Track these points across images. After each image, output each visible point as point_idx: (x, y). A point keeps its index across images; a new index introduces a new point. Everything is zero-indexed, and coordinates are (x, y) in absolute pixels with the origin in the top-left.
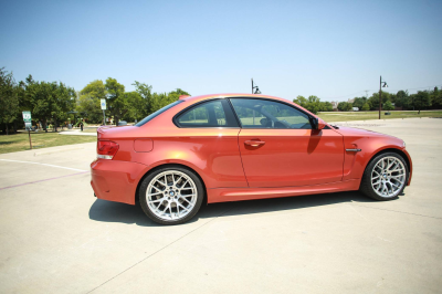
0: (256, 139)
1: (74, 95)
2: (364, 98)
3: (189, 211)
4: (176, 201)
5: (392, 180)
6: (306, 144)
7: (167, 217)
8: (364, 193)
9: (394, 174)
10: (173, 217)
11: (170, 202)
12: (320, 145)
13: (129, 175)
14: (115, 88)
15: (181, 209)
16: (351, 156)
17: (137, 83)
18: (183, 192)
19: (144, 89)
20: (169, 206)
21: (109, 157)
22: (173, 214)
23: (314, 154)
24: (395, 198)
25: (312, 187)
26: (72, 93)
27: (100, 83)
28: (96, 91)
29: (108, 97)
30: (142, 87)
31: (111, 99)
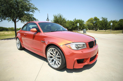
1: (84, 22)
14: (96, 20)
26: (83, 22)
27: (92, 18)
28: (90, 21)
29: (94, 22)
30: (104, 19)
31: (95, 23)
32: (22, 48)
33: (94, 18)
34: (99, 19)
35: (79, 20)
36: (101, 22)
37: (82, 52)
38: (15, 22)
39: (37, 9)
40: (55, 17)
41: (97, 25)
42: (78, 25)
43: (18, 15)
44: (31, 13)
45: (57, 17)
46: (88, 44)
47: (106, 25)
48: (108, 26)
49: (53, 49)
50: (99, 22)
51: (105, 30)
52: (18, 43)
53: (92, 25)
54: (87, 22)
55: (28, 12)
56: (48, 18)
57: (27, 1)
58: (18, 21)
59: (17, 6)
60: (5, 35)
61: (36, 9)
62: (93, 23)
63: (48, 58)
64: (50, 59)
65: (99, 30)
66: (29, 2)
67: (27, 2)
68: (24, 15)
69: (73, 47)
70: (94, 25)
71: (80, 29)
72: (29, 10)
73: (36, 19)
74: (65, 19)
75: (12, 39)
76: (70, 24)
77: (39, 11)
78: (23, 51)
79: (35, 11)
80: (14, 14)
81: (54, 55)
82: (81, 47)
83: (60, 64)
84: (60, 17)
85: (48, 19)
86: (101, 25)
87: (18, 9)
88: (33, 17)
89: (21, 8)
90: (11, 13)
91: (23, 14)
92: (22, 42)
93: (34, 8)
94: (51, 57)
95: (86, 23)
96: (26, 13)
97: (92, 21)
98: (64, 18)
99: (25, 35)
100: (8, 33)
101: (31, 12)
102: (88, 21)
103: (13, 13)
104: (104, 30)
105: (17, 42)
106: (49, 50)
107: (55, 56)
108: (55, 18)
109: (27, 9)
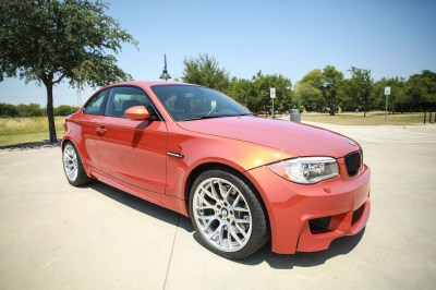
0: (103, 127)
1: (290, 85)
14: (333, 76)
17: (353, 69)
19: (362, 75)
26: (288, 82)
27: (317, 72)
28: (312, 79)
29: (325, 85)
30: (358, 73)
31: (328, 87)
32: (85, 181)
33: (325, 70)
34: (340, 75)
35: (274, 78)
36: (349, 83)
37: (326, 190)
38: (49, 85)
39: (129, 36)
40: (191, 68)
41: (334, 93)
42: (273, 96)
43: (62, 59)
44: (106, 52)
45: (196, 67)
46: (342, 161)
47: (367, 94)
48: (373, 100)
49: (218, 180)
50: (342, 84)
51: (362, 114)
52: (71, 162)
53: (317, 95)
54: (301, 82)
55: (96, 48)
56: (165, 72)
57: (94, 9)
58: (58, 81)
59: (59, 26)
60: (9, 133)
61: (125, 37)
62: (322, 88)
63: (197, 217)
64: (204, 218)
65: (343, 111)
66: (99, 11)
67: (92, 12)
68: (82, 61)
69: (296, 172)
70: (324, 94)
71: (276, 108)
72: (101, 40)
73: (124, 74)
74: (225, 74)
75: (39, 144)
76: (243, 92)
77: (136, 43)
78: (89, 190)
79: (121, 43)
80: (48, 54)
81: (219, 202)
82: (318, 175)
83: (247, 236)
84: (209, 65)
85: (165, 75)
86: (348, 93)
87: (61, 36)
88: (116, 67)
89: (73, 32)
90: (35, 51)
91: (77, 54)
92: (88, 157)
93: (118, 36)
94: (209, 212)
95: (295, 87)
96: (88, 51)
97: (318, 79)
98: (221, 70)
99: (99, 129)
100: (19, 124)
101: (108, 46)
102: (305, 80)
103: (44, 50)
104: (360, 111)
105: (66, 155)
106: (201, 186)
107: (223, 206)
108: (189, 70)
109: (95, 35)
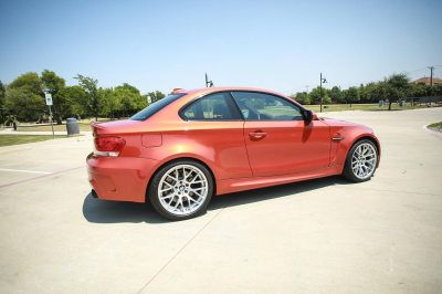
0: (259, 130)
2: (305, 93)
3: (201, 204)
4: (186, 195)
5: (366, 164)
6: (301, 134)
7: (178, 213)
8: (346, 177)
9: (368, 158)
10: (185, 211)
11: (180, 196)
12: (312, 135)
13: (138, 172)
15: (192, 202)
16: (336, 144)
17: (81, 77)
18: (193, 186)
19: (89, 84)
20: (180, 201)
21: (114, 154)
22: (184, 209)
23: (307, 143)
24: (368, 179)
25: (306, 173)
27: (34, 76)
28: (29, 84)
30: (86, 82)
34: (63, 82)
48: (102, 107)
53: (39, 103)
54: (13, 87)
99: (253, 135)
